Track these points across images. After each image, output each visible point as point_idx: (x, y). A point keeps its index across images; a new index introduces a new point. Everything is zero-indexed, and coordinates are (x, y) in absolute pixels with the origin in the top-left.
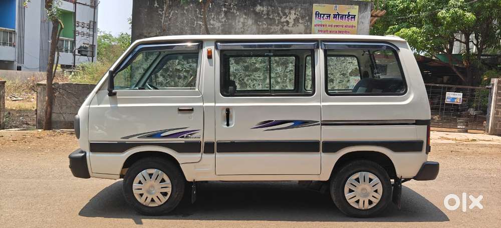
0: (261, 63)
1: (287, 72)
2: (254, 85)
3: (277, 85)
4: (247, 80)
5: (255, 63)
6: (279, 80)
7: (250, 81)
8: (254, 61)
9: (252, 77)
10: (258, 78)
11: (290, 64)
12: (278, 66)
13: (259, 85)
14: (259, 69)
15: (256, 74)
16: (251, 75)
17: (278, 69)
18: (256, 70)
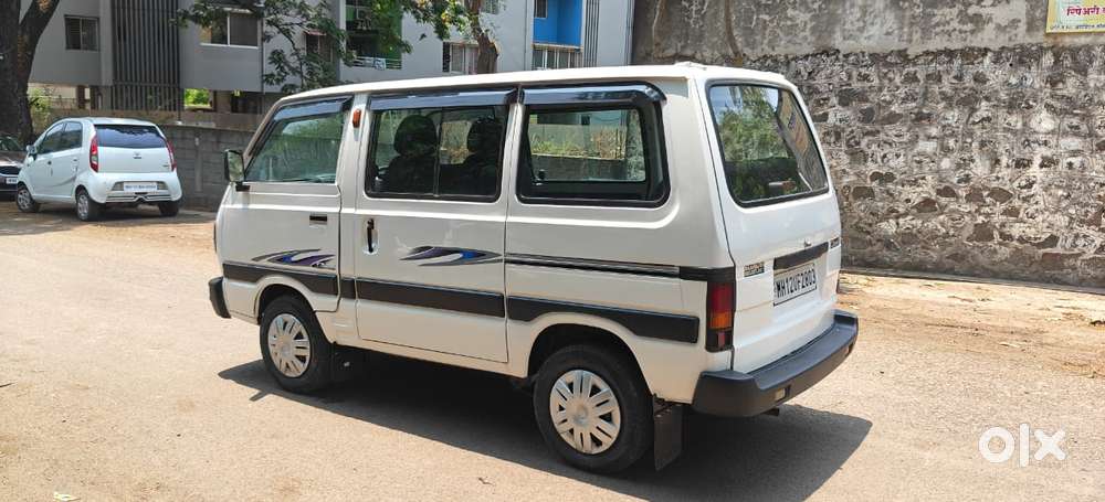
0: (904, 100)
1: (974, 123)
2: (885, 156)
3: (945, 156)
4: (868, 145)
5: (890, 103)
6: (951, 143)
7: (874, 147)
8: (888, 98)
9: (882, 136)
10: (896, 139)
11: (984, 103)
12: (950, 107)
13: (898, 156)
14: (900, 116)
15: (891, 131)
16: (878, 132)
17: (949, 115)
18: (892, 119)
